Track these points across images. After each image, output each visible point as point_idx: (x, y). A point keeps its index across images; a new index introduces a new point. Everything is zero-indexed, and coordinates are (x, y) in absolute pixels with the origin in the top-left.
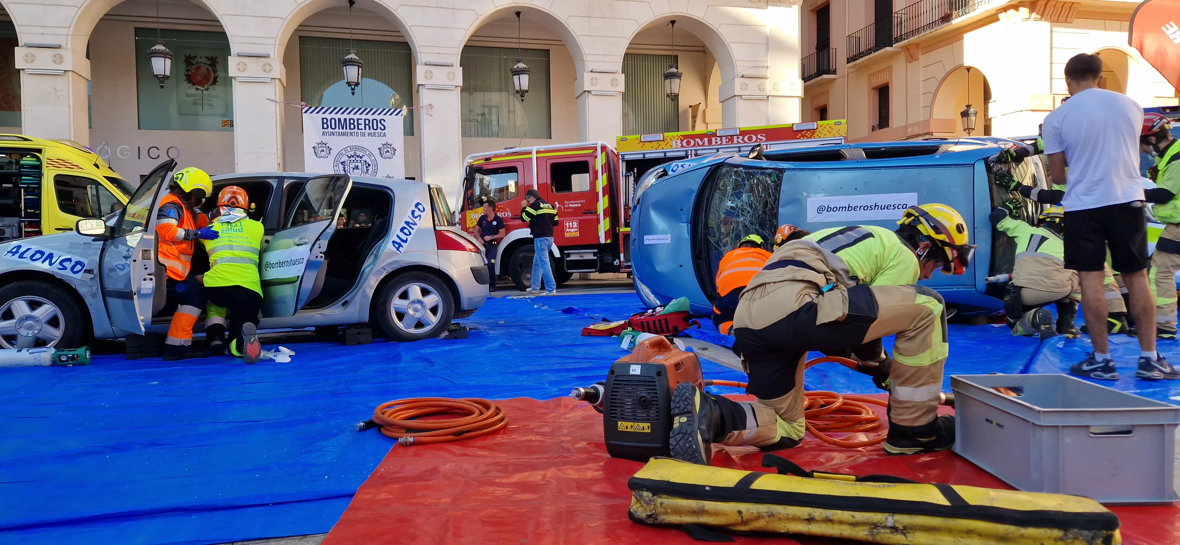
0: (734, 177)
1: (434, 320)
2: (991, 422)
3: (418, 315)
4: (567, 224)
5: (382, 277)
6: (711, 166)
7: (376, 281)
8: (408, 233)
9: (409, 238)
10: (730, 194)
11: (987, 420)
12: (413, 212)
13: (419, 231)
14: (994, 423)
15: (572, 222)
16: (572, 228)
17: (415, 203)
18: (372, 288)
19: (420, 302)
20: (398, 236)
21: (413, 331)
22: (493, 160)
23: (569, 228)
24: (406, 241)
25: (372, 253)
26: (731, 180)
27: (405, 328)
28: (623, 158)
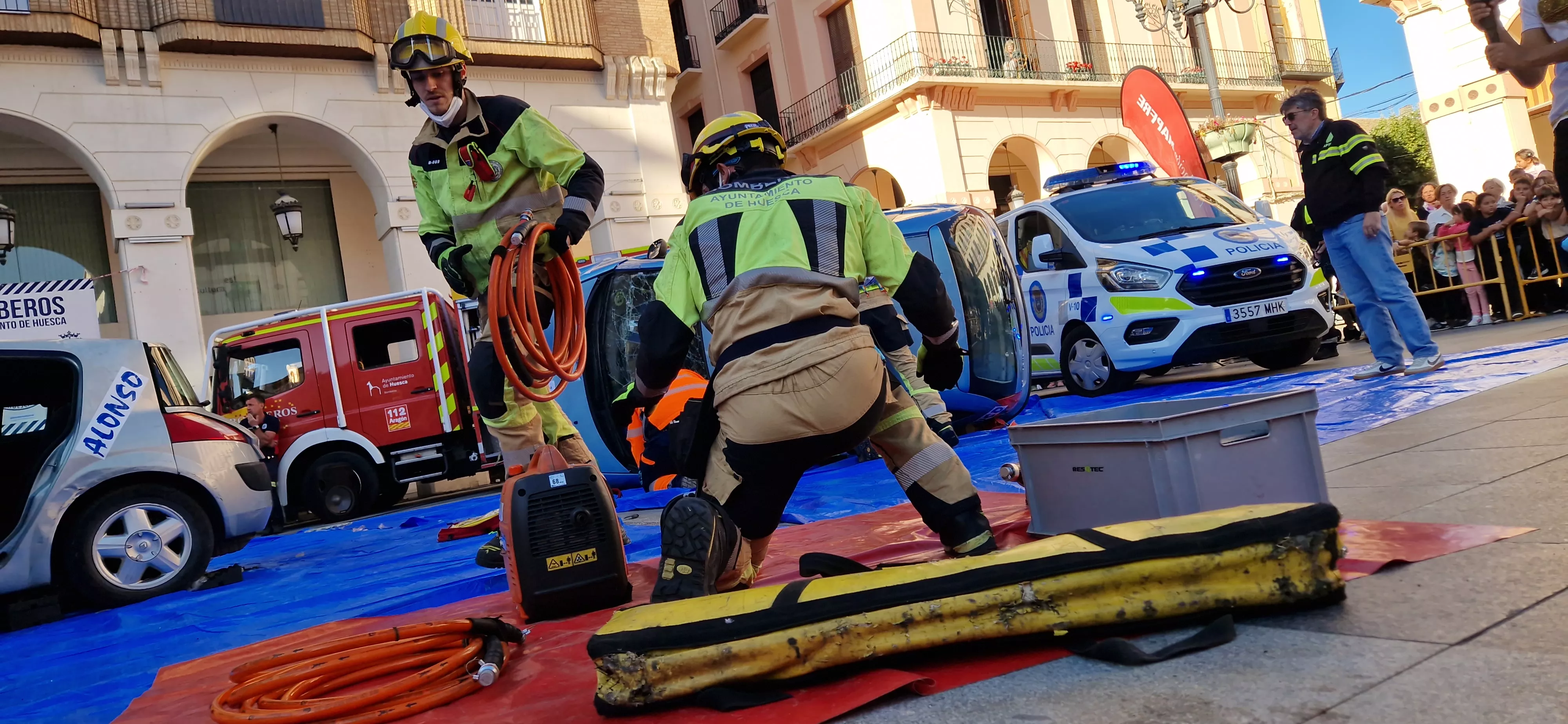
0: (632, 287)
1: (178, 561)
2: (1083, 469)
3: (147, 557)
4: (390, 412)
5: (70, 501)
6: (598, 276)
7: (60, 510)
8: (113, 423)
9: (116, 430)
10: (631, 310)
11: (1074, 469)
12: (119, 388)
13: (134, 417)
14: (1088, 469)
15: (398, 409)
16: (399, 416)
17: (121, 373)
18: (50, 522)
19: (147, 534)
20: (93, 430)
21: (139, 585)
22: (257, 333)
23: (394, 417)
24: (111, 436)
25: (47, 465)
26: (630, 290)
27: (124, 583)
28: (464, 308)
